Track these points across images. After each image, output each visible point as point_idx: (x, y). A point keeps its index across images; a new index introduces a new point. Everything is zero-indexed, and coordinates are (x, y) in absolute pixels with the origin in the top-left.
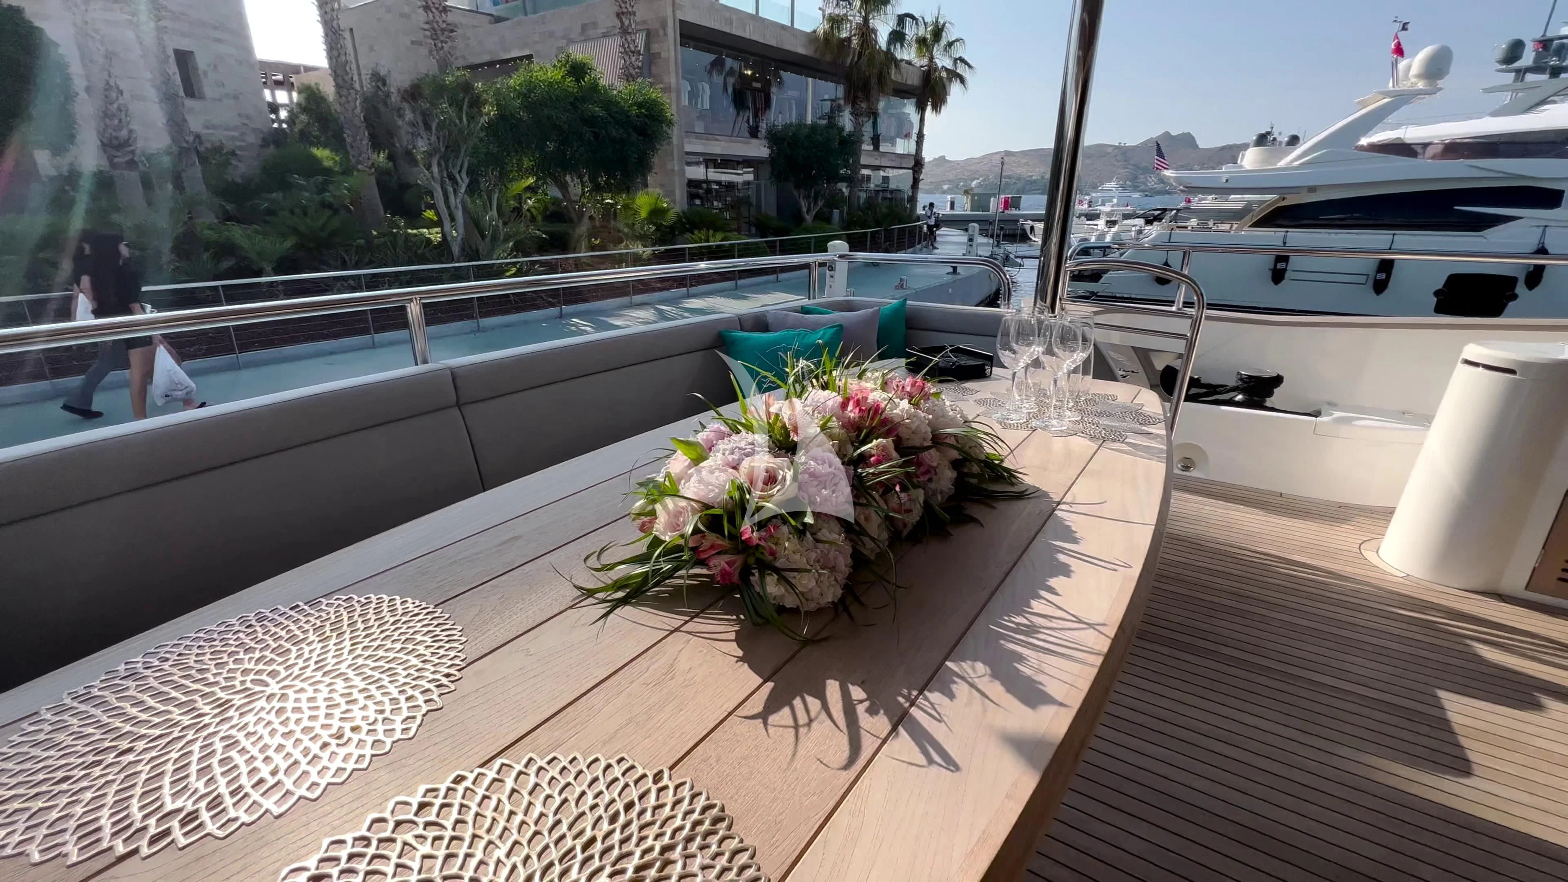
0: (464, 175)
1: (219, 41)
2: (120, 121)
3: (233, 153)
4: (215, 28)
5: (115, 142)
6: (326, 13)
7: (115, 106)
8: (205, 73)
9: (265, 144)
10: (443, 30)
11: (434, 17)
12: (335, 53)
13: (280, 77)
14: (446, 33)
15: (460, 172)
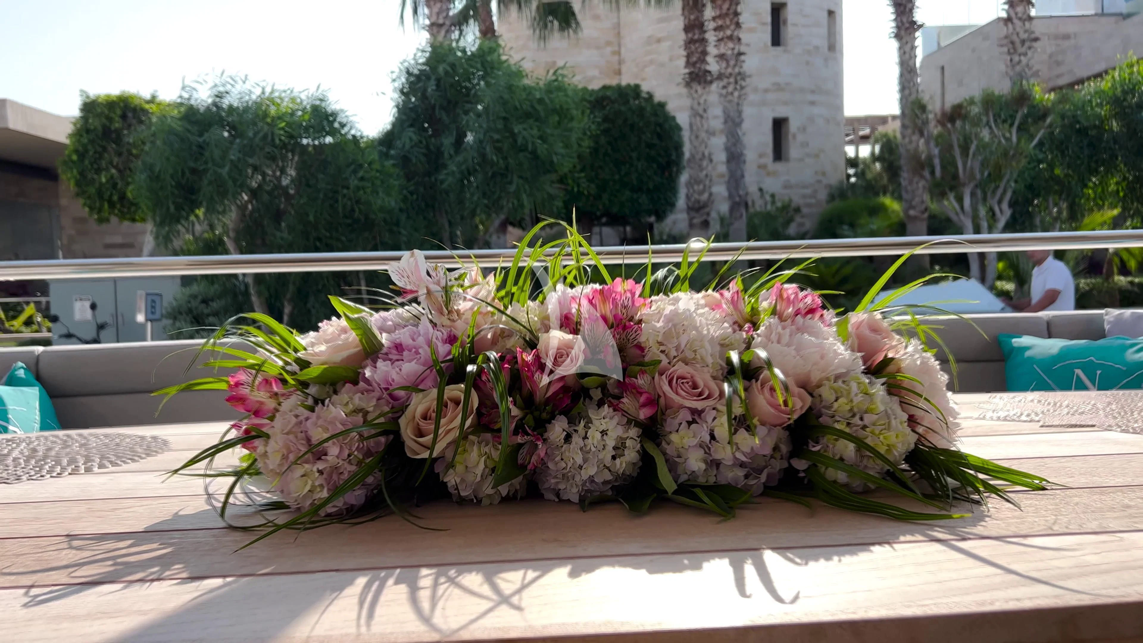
0: (1005, 205)
1: (813, 103)
2: (705, 186)
3: (798, 210)
4: (813, 92)
5: (697, 205)
6: (905, 53)
7: (704, 173)
8: (794, 136)
9: (832, 198)
10: (1023, 42)
11: (1014, 29)
12: (907, 92)
13: (867, 131)
14: (1027, 44)
15: (1000, 202)
